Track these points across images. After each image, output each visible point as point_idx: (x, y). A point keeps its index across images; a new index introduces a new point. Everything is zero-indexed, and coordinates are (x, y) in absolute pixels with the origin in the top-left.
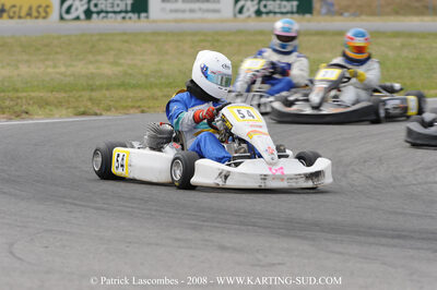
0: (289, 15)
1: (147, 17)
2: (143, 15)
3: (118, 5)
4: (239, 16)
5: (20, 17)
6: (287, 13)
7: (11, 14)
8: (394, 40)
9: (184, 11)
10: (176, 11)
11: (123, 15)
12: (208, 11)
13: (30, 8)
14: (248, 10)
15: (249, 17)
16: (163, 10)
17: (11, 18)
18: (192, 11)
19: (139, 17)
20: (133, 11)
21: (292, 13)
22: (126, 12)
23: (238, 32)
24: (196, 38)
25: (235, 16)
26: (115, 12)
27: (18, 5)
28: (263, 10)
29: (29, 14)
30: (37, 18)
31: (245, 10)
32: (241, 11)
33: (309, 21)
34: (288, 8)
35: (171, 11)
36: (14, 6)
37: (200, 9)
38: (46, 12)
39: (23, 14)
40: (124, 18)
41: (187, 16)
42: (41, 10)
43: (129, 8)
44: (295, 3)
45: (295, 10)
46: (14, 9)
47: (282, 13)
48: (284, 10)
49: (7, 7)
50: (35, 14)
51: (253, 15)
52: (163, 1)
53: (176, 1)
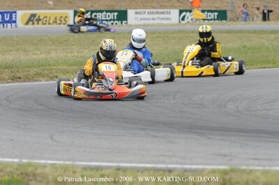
0: (212, 21)
1: (127, 23)
2: (124, 22)
3: (109, 16)
4: (182, 22)
5: (49, 24)
6: (212, 19)
7: (44, 22)
8: (271, 35)
9: (149, 19)
10: (144, 19)
11: (112, 22)
12: (163, 19)
13: (56, 18)
14: (188, 18)
15: (188, 22)
16: (136, 18)
17: (44, 24)
18: (153, 19)
19: (122, 23)
20: (118, 20)
21: (214, 20)
22: (114, 20)
23: (180, 32)
24: (154, 36)
25: (180, 21)
26: (107, 20)
27: (48, 16)
29: (55, 22)
30: (59, 24)
31: (186, 18)
32: (183, 19)
33: (223, 25)
34: (212, 17)
35: (141, 19)
36: (46, 17)
37: (158, 18)
38: (65, 21)
39: (51, 22)
40: (112, 24)
41: (151, 22)
42: (62, 19)
43: (115, 18)
44: (216, 14)
45: (216, 18)
46: (45, 19)
47: (208, 20)
48: (209, 18)
49: (41, 18)
50: (58, 22)
51: (191, 21)
52: (136, 13)
53: (145, 13)
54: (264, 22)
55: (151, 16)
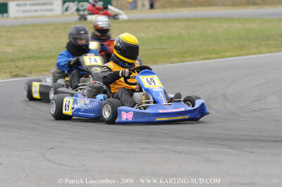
1: (8, 16)
2: (5, 15)
4: (66, 13)
9: (30, 11)
10: (26, 11)
12: (46, 10)
14: (71, 8)
15: (72, 13)
16: (18, 11)
18: (36, 11)
25: (63, 13)
28: (81, 8)
31: (69, 9)
32: (67, 10)
35: (24, 11)
37: (41, 10)
41: (34, 14)
51: (75, 12)
52: (18, 5)
53: (26, 5)
54: (152, 10)
55: (33, 8)
